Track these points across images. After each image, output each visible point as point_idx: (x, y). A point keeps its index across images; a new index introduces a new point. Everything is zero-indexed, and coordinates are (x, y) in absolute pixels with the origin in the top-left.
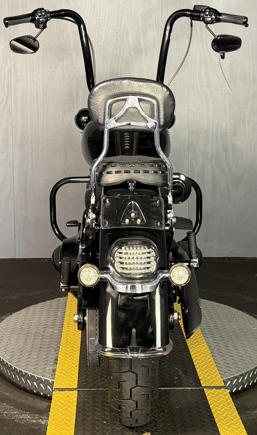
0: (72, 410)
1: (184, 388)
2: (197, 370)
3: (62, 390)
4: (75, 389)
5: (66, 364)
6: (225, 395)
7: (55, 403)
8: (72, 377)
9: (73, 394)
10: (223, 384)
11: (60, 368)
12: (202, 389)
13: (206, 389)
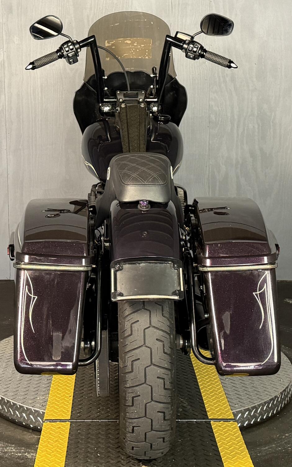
0: (63, 442)
1: (188, 420)
2: (204, 402)
3: (53, 421)
4: (67, 421)
5: (60, 394)
6: (234, 428)
7: (45, 434)
8: (65, 408)
9: (64, 425)
10: (232, 417)
11: (51, 399)
12: (208, 421)
13: (213, 422)
